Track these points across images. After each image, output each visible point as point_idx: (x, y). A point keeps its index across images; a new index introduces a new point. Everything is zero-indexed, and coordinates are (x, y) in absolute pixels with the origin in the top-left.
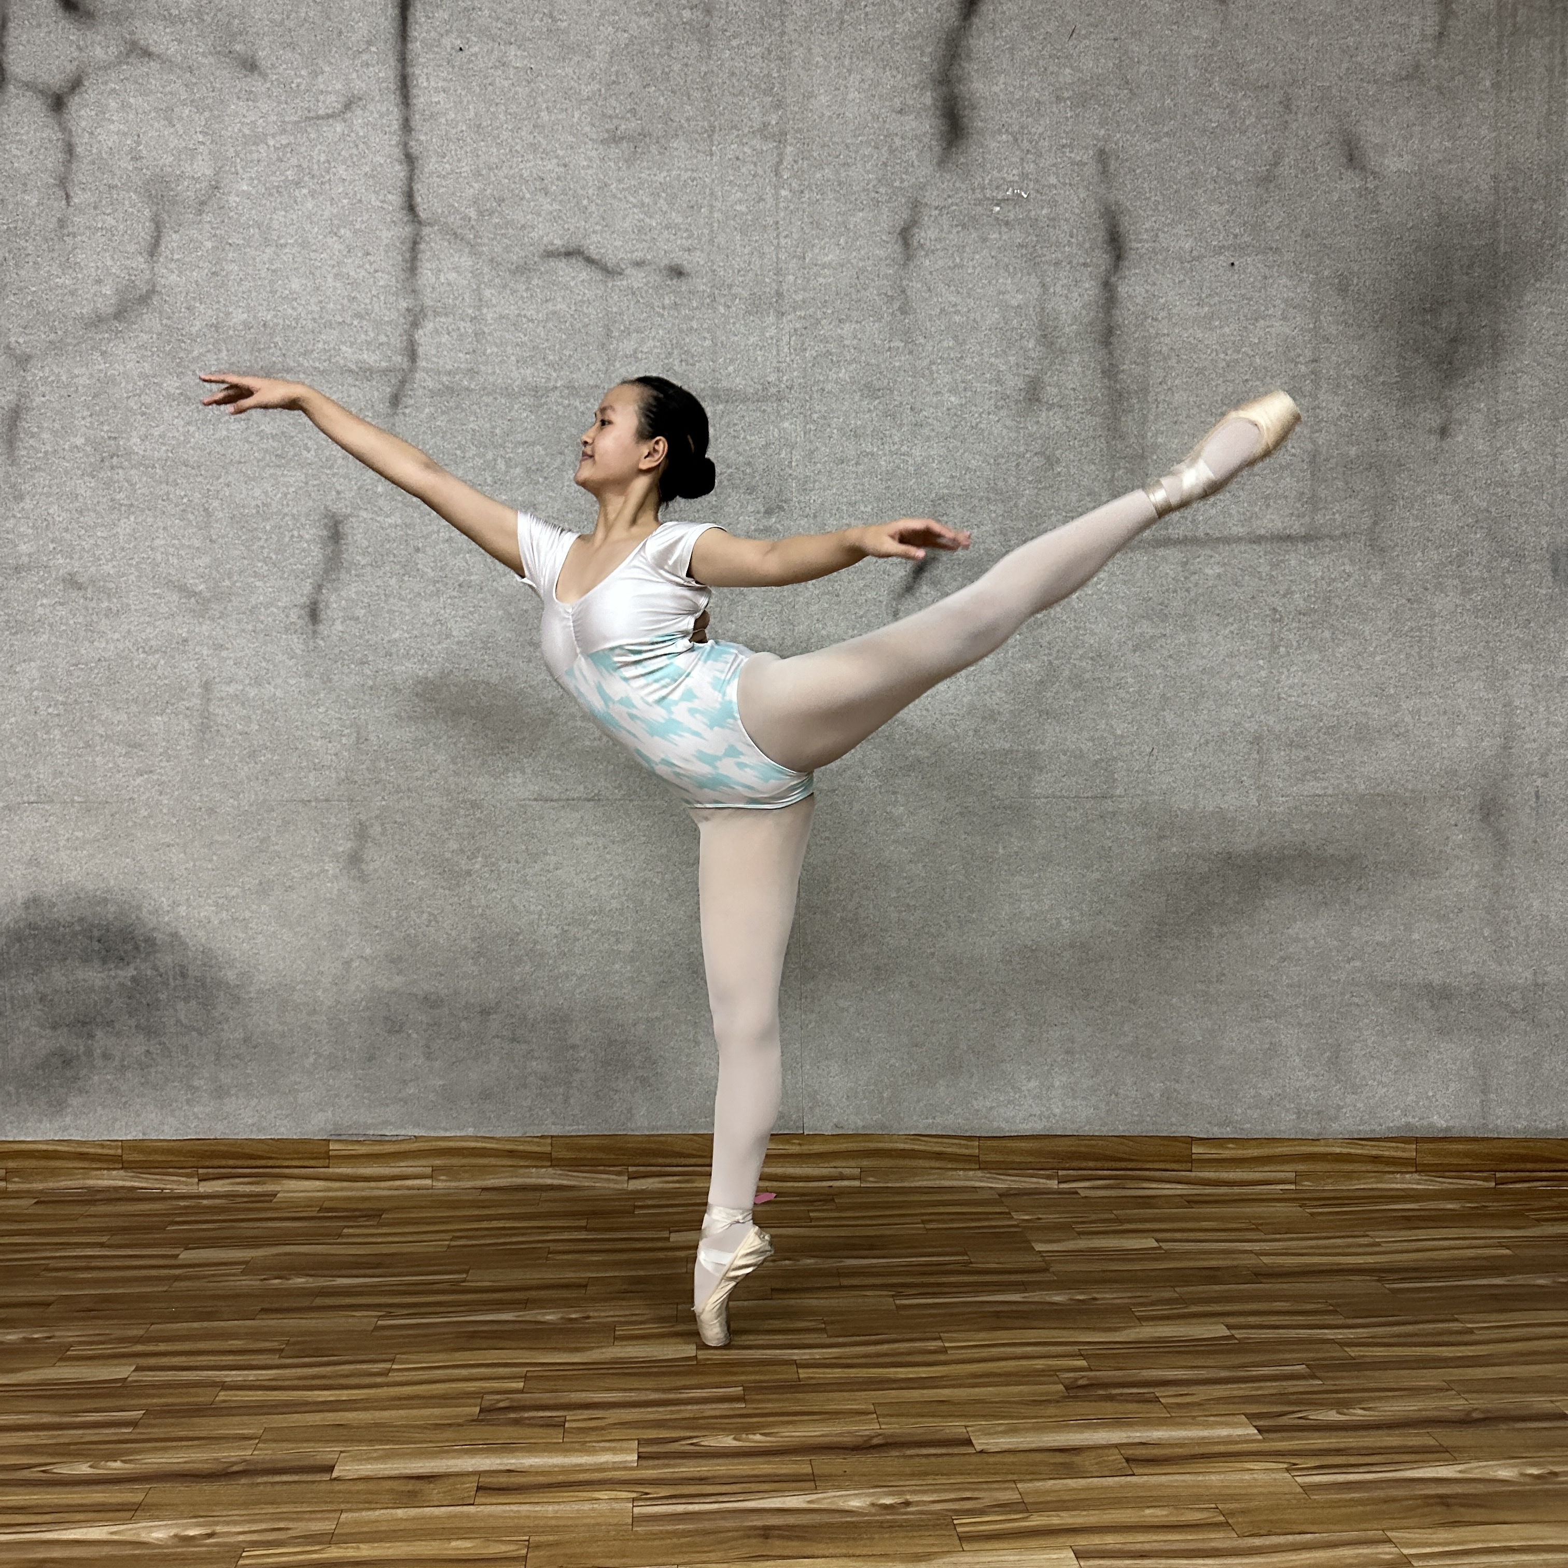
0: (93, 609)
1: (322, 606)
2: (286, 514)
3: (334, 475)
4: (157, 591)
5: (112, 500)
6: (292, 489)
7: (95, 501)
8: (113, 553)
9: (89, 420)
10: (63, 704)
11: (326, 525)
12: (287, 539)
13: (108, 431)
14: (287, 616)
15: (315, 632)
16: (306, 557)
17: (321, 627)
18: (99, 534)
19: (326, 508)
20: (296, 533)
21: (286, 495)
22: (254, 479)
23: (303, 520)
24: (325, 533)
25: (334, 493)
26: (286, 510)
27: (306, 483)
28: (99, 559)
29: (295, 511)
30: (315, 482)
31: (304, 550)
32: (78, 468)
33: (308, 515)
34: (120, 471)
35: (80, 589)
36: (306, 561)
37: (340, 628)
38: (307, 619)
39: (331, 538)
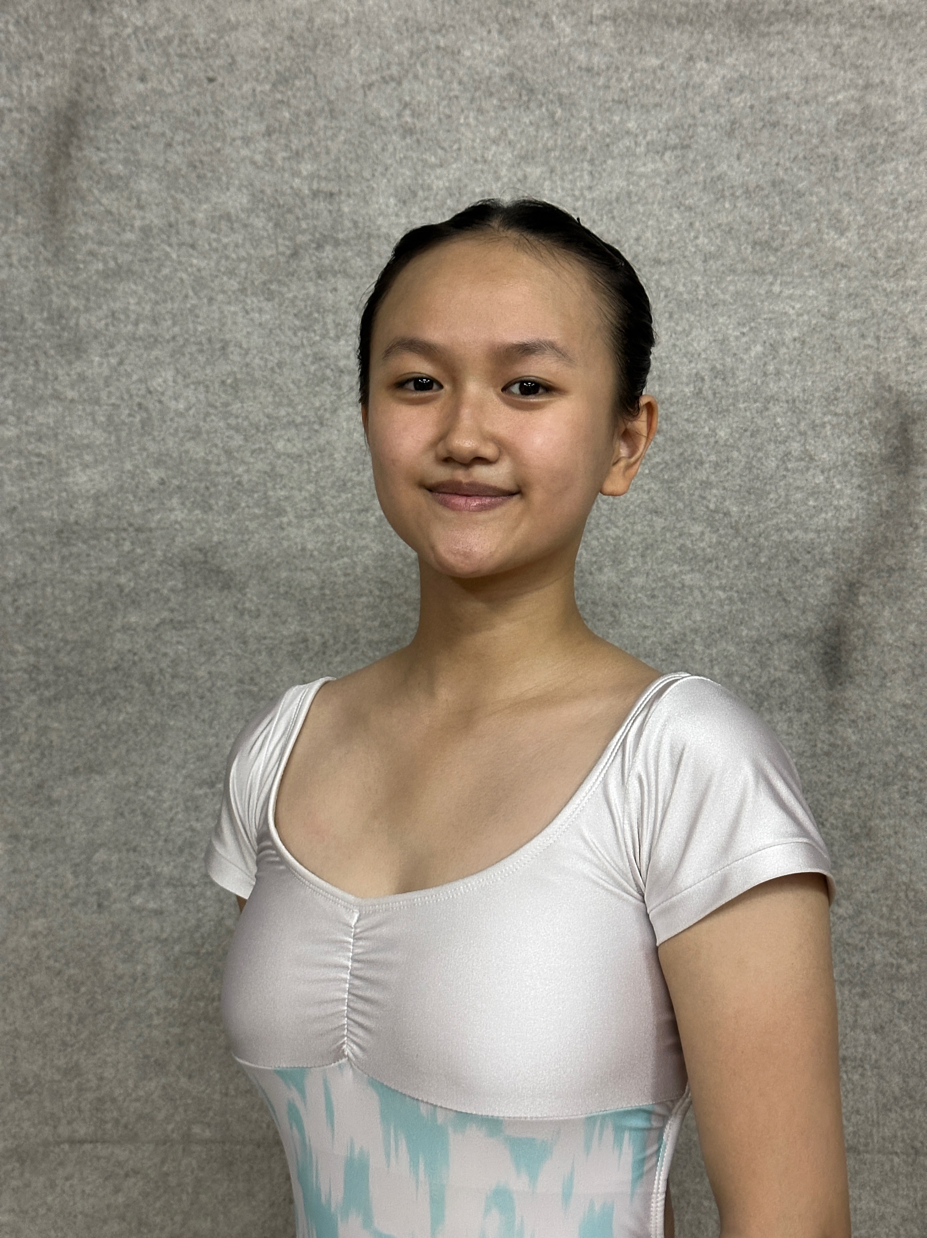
0: (260, 638)
1: (855, 636)
2: (774, 399)
3: (905, 295)
5: (318, 358)
6: (790, 334)
7: (273, 361)
8: (317, 497)
9: (263, 144)
10: (171, 883)
11: (876, 426)
12: (772, 463)
13: (312, 176)
14: (763, 665)
15: (833, 706)
16: (819, 510)
17: (851, 693)
18: (280, 446)
19: (879, 379)
20: (795, 447)
21: (774, 347)
22: (689, 307)
23: (817, 413)
24: (874, 447)
25: (902, 342)
26: (773, 387)
27: (832, 317)
28: (281, 512)
29: (796, 391)
30: (857, 315)
31: (815, 493)
32: (231, 273)
33: (830, 400)
34: (341, 283)
35: (226, 586)
36: (819, 520)
37: (901, 696)
38: (813, 671)
39: (887, 460)
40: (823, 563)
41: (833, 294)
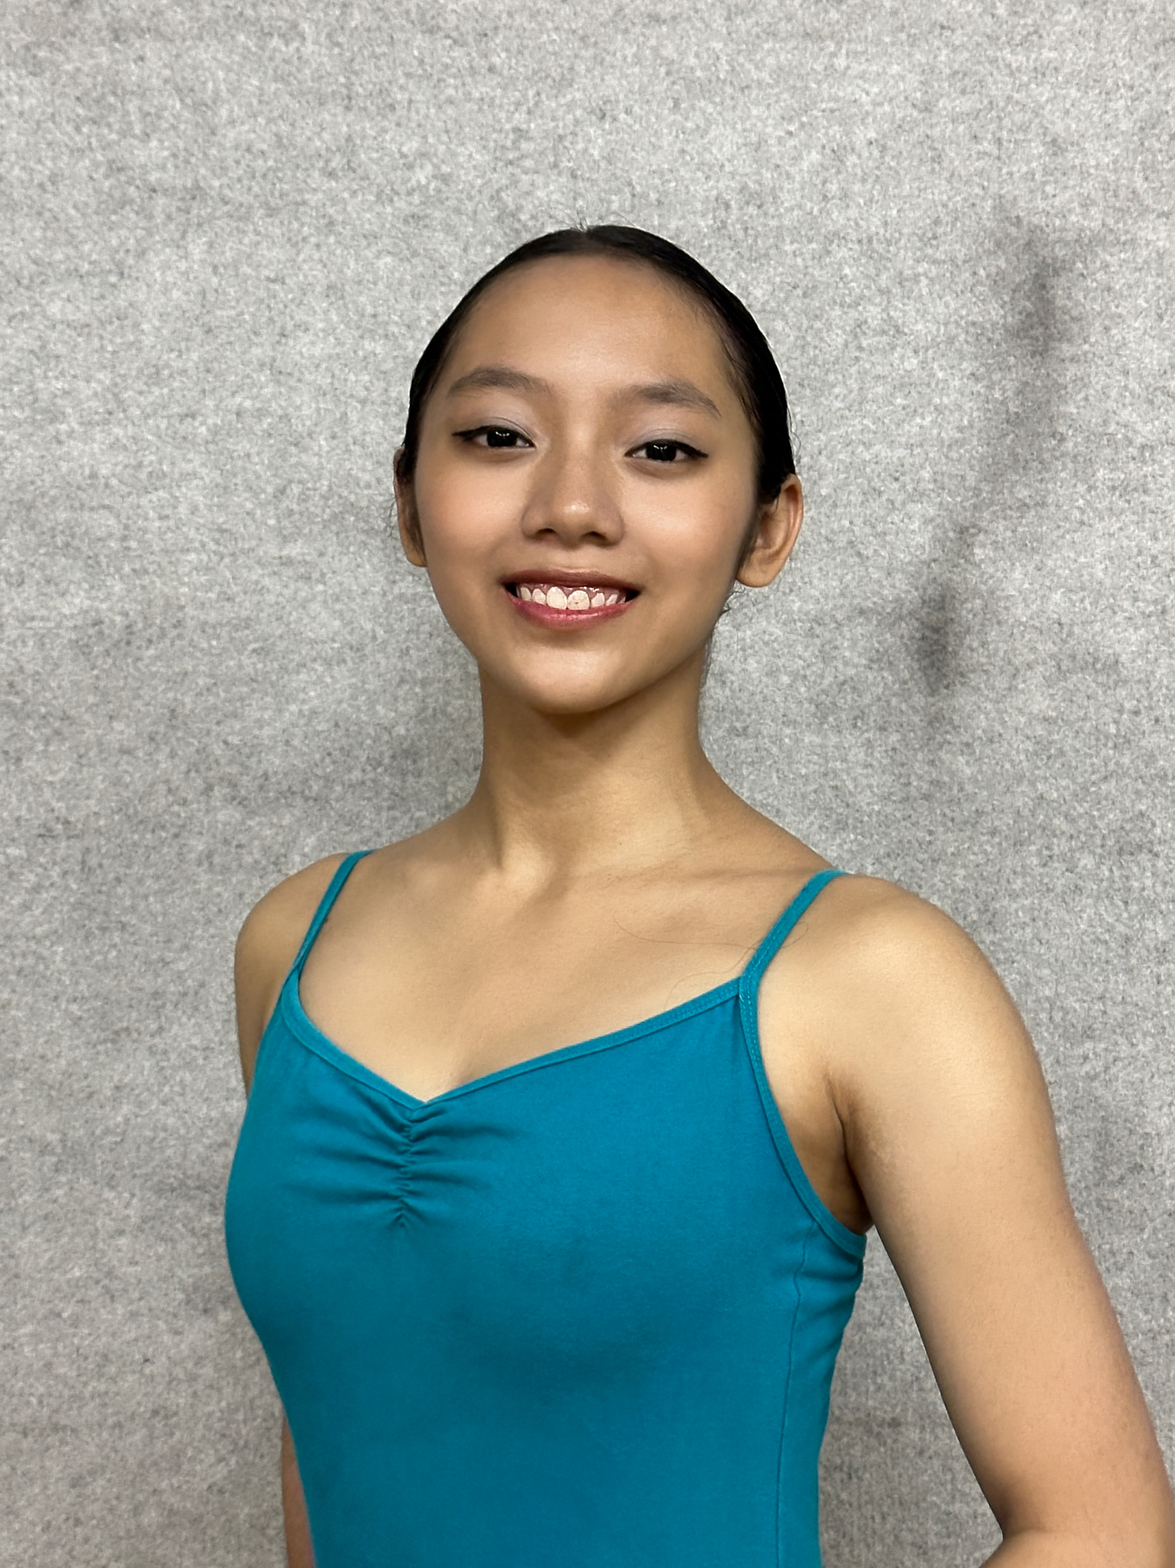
0: (26, 619)
1: (968, 613)
2: (838, 236)
3: (1040, 73)
4: (294, 550)
5: (115, 168)
6: (863, 134)
7: (43, 172)
8: (114, 392)
11: (997, 281)
12: (837, 338)
14: (825, 657)
15: (935, 720)
17: (964, 700)
18: (55, 309)
19: (1000, 206)
20: (873, 313)
21: (838, 155)
22: (705, 90)
23: (905, 260)
24: (995, 312)
25: (1037, 148)
26: (838, 218)
27: (927, 108)
28: (55, 416)
29: (874, 224)
30: (964, 104)
31: (904, 385)
33: (929, 239)
34: (151, 48)
37: (1040, 704)
38: (905, 666)
39: (1017, 333)
40: (919, 495)
41: (929, 71)
